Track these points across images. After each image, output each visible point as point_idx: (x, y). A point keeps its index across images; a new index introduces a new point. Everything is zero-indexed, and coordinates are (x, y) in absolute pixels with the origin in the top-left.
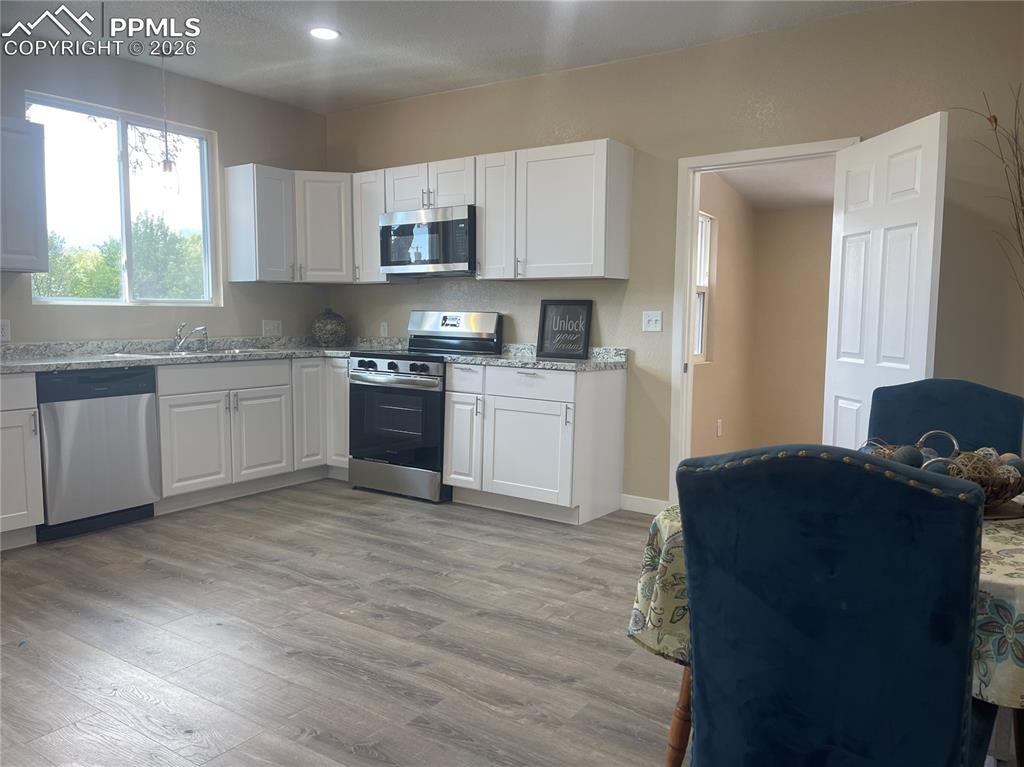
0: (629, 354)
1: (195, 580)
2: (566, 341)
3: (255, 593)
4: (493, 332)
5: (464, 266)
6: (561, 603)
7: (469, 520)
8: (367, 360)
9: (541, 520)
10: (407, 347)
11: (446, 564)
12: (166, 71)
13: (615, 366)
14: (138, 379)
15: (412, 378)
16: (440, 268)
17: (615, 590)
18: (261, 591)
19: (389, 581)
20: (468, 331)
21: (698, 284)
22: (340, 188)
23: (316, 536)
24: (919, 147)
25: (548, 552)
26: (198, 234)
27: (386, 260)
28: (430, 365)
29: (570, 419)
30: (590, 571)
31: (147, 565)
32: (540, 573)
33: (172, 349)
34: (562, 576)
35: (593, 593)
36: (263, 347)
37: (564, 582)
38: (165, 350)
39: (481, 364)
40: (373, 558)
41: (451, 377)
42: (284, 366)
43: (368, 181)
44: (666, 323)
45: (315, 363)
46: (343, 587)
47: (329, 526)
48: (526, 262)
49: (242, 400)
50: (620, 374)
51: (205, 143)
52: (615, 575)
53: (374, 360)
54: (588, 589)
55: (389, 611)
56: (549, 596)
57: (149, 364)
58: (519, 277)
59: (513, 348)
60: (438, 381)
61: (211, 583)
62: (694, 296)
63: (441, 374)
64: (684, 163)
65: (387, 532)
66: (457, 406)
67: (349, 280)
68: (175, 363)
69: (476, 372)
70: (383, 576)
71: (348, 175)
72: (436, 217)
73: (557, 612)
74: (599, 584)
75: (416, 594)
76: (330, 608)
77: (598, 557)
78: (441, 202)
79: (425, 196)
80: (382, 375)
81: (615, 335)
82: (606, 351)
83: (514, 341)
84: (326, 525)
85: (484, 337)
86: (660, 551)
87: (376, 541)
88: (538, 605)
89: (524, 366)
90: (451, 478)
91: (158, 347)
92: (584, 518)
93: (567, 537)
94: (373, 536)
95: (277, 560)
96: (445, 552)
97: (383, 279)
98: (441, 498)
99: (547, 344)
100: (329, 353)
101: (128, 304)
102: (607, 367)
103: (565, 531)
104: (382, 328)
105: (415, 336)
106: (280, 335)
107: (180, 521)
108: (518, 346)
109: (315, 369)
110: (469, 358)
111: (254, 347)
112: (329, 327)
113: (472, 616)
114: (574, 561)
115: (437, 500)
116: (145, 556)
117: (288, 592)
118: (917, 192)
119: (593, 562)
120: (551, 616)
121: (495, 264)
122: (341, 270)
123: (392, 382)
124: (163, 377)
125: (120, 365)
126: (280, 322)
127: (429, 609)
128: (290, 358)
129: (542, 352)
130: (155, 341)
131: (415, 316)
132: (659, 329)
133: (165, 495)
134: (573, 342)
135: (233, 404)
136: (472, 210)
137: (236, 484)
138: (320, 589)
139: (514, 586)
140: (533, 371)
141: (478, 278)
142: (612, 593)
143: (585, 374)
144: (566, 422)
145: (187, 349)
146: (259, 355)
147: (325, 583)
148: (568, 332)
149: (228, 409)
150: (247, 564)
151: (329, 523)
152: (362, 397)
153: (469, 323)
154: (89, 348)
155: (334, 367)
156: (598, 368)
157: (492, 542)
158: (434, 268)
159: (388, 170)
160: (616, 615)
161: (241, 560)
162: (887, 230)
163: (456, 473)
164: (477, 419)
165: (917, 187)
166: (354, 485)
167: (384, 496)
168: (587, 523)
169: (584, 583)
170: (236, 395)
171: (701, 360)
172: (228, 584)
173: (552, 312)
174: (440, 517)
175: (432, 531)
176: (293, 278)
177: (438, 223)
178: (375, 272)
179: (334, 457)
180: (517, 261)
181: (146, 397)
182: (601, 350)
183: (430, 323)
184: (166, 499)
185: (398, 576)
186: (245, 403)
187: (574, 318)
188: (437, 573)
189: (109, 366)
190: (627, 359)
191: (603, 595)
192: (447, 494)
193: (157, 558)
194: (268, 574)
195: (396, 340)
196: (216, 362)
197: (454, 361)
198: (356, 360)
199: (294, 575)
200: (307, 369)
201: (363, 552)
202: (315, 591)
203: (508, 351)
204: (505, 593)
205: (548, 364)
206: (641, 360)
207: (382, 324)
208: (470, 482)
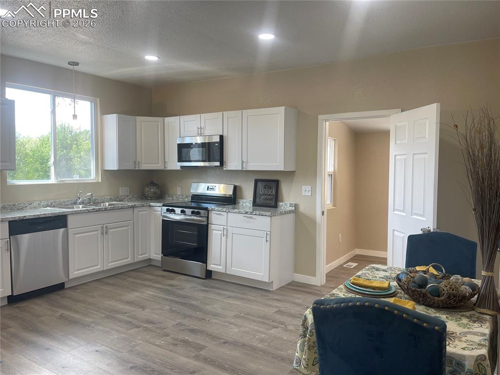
0: (296, 206)
1: (85, 325)
2: (267, 199)
3: (114, 332)
4: (231, 194)
5: (218, 164)
6: (264, 336)
7: (219, 289)
8: (171, 208)
9: (255, 288)
10: (190, 200)
11: (209, 314)
12: (75, 71)
13: (290, 212)
14: (58, 222)
15: (192, 217)
16: (207, 164)
17: (290, 327)
18: (117, 331)
19: (180, 324)
20: (219, 193)
21: (328, 171)
22: (158, 124)
23: (145, 299)
24: (428, 118)
25: (257, 306)
26: (88, 130)
27: (180, 160)
28: (202, 212)
29: (268, 239)
30: (278, 317)
31: (62, 317)
32: (254, 318)
33: (75, 203)
34: (264, 319)
35: (279, 329)
36: (120, 201)
37: (265, 323)
38: (72, 204)
39: (225, 212)
40: (173, 311)
41: (211, 217)
42: (130, 211)
43: (171, 121)
44: (313, 191)
45: (146, 209)
46: (158, 328)
47: (151, 293)
48: (247, 162)
49: (109, 229)
50: (292, 216)
51: (93, 103)
52: (290, 319)
53: (174, 208)
54: (277, 327)
55: (180, 341)
56: (258, 331)
57: (64, 214)
58: (244, 169)
59: (241, 201)
60: (205, 219)
61: (93, 327)
62: (327, 176)
63: (206, 216)
64: (320, 117)
65: (179, 296)
66: (214, 232)
67: (162, 168)
68: (77, 213)
69: (223, 215)
70: (178, 321)
71: (162, 118)
72: (205, 140)
73: (262, 341)
74: (282, 324)
75: (193, 331)
76: (151, 340)
77: (282, 309)
78: (207, 133)
79: (199, 129)
80: (177, 216)
81: (290, 196)
82: (285, 205)
83: (242, 198)
84: (149, 292)
85: (228, 196)
86: (308, 328)
87: (174, 301)
88: (252, 337)
89: (246, 213)
90: (211, 267)
91: (69, 203)
92: (275, 287)
93: (267, 297)
94: (173, 299)
95: (126, 313)
96: (208, 307)
97: (179, 168)
98: (206, 276)
99: (258, 200)
100: (152, 204)
101: (54, 182)
102: (286, 213)
103: (266, 294)
104: (178, 191)
105: (194, 195)
106: (128, 194)
107: (78, 291)
108: (243, 201)
109: (145, 212)
110: (220, 209)
111: (115, 201)
112: (152, 190)
113: (220, 344)
114: (270, 311)
115: (204, 277)
116: (61, 312)
117: (131, 331)
118: (427, 139)
119: (280, 312)
120: (259, 343)
121: (233, 163)
122: (158, 164)
123: (182, 220)
124: (71, 220)
125: (50, 215)
126: (128, 188)
127: (199, 340)
128: (133, 207)
129: (255, 204)
130: (66, 200)
131: (194, 185)
132: (310, 194)
133: (70, 278)
134: (270, 199)
135: (105, 231)
136: (221, 137)
137: (106, 270)
138: (146, 329)
139: (241, 326)
140: (250, 216)
141: (225, 169)
142: (288, 330)
143: (275, 217)
144: (267, 241)
145: (82, 203)
146: (118, 207)
147: (150, 326)
148: (268, 195)
149: (103, 234)
150: (111, 315)
151: (151, 291)
152: (167, 226)
153: (220, 189)
154: (34, 204)
155: (154, 211)
156: (282, 214)
157: (231, 301)
158: (204, 164)
159: (181, 117)
160: (290, 342)
161: (108, 313)
162: (413, 154)
163: (213, 264)
164: (224, 238)
165: (427, 137)
166: (164, 269)
167: (178, 275)
168: (276, 290)
169: (275, 324)
170: (106, 227)
171: (331, 207)
172: (101, 328)
173: (260, 185)
174: (205, 287)
175: (202, 295)
176: (135, 168)
177: (205, 143)
178: (175, 165)
179: (154, 255)
180: (243, 162)
181: (62, 230)
182: (283, 204)
183: (201, 188)
184: (71, 279)
185: (186, 322)
186: (111, 230)
187: (270, 188)
188: (204, 319)
189: (44, 216)
190: (295, 208)
191: (284, 331)
192: (209, 274)
193: (67, 313)
194: (120, 321)
195: (185, 196)
196: (97, 211)
197: (213, 210)
198: (165, 208)
199: (135, 322)
200: (141, 213)
201: (168, 307)
202: (144, 330)
203: (239, 203)
204: (236, 330)
205: (258, 213)
206: (302, 209)
207: (178, 188)
208: (220, 269)
